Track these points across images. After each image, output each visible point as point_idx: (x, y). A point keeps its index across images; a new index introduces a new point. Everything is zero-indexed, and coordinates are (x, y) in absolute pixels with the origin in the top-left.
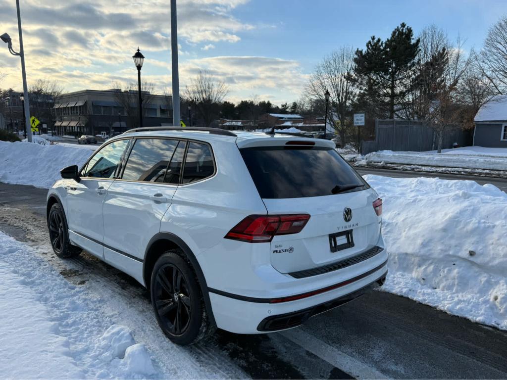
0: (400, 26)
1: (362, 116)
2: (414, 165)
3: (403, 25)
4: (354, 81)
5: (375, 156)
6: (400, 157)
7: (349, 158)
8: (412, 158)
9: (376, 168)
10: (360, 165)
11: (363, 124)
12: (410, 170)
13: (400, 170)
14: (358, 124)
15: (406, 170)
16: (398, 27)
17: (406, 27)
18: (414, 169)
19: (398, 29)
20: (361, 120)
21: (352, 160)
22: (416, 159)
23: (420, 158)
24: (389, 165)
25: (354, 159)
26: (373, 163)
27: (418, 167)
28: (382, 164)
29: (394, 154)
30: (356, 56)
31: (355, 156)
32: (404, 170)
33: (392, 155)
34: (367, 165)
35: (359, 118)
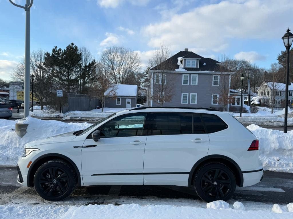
0: (71, 45)
1: (61, 91)
2: (97, 118)
3: (73, 44)
4: (44, 70)
5: (72, 114)
6: (86, 114)
7: (55, 116)
8: (93, 115)
9: (76, 121)
10: (66, 119)
11: (62, 96)
12: (96, 121)
13: (91, 121)
14: (59, 96)
15: (94, 121)
16: (70, 44)
17: (74, 45)
18: (98, 120)
19: (69, 46)
20: (61, 93)
21: (57, 117)
22: (95, 115)
23: (98, 114)
24: (83, 119)
25: (59, 116)
26: (74, 118)
27: (99, 119)
28: (79, 118)
29: (83, 113)
30: (46, 56)
31: (59, 114)
32: (93, 121)
33: (82, 113)
34: (71, 119)
35: (59, 92)
